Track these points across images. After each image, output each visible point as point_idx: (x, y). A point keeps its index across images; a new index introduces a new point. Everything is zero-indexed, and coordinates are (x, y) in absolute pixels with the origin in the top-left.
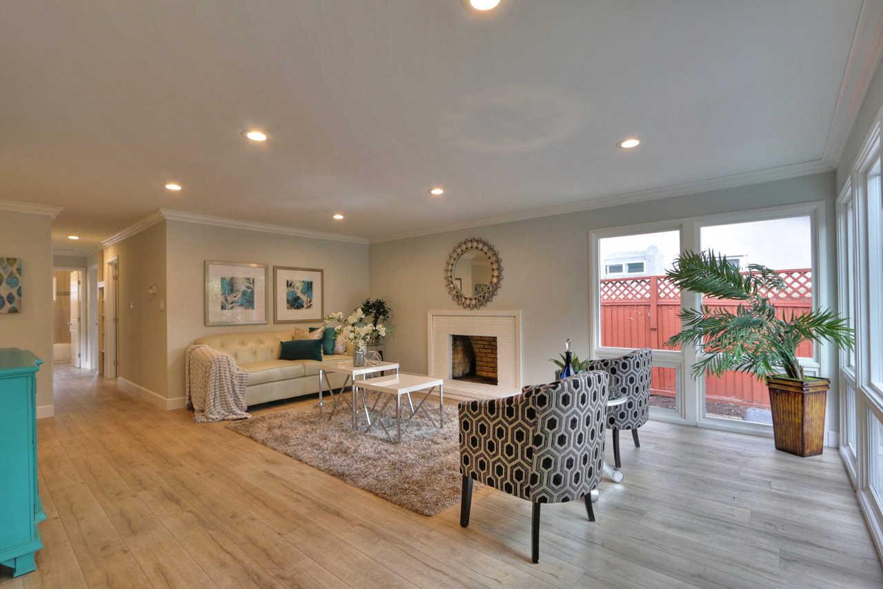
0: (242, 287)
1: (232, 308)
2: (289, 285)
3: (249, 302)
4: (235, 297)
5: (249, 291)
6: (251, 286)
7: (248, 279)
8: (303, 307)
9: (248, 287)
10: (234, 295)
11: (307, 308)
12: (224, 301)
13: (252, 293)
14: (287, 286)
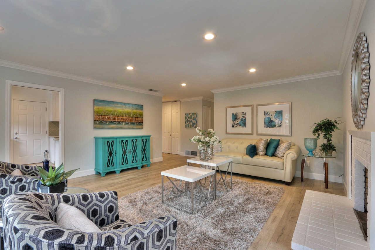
0: (240, 116)
1: (236, 127)
2: (265, 114)
3: (244, 123)
4: (238, 121)
5: (244, 118)
6: (245, 116)
7: (243, 113)
8: (275, 126)
9: (243, 117)
10: (237, 121)
11: (278, 127)
12: (233, 124)
13: (245, 119)
14: (265, 115)
